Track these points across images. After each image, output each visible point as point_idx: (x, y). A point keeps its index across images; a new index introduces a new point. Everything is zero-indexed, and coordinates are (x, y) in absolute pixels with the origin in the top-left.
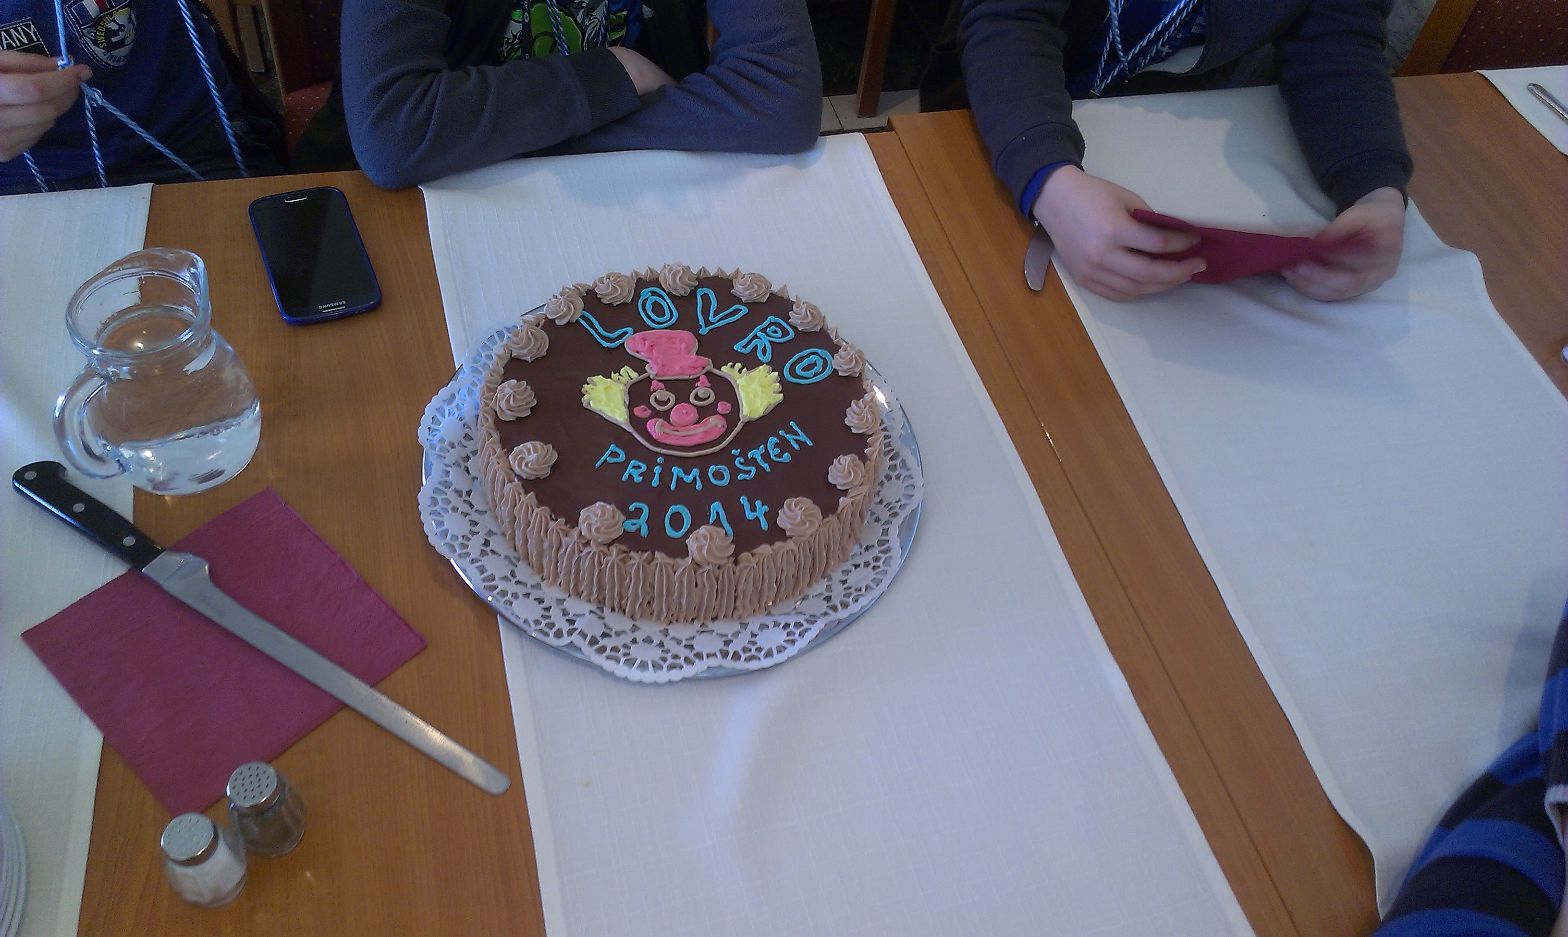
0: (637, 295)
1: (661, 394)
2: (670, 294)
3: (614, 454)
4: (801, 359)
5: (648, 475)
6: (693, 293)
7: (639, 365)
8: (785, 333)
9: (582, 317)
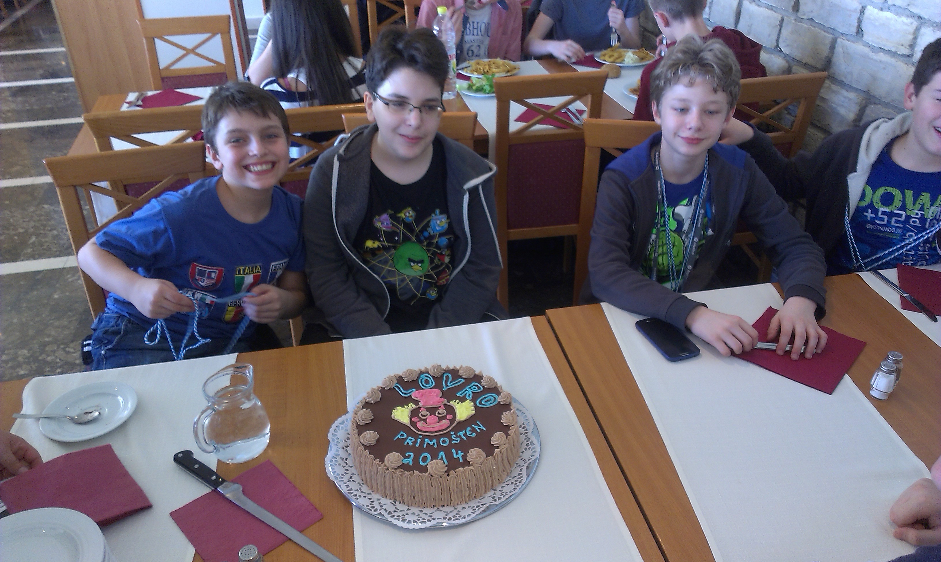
0: (419, 377)
1: (424, 412)
2: (433, 377)
3: (402, 435)
4: (485, 398)
5: (415, 443)
6: (442, 376)
7: (416, 402)
8: (479, 388)
9: (396, 386)
